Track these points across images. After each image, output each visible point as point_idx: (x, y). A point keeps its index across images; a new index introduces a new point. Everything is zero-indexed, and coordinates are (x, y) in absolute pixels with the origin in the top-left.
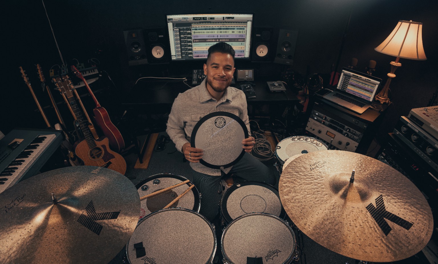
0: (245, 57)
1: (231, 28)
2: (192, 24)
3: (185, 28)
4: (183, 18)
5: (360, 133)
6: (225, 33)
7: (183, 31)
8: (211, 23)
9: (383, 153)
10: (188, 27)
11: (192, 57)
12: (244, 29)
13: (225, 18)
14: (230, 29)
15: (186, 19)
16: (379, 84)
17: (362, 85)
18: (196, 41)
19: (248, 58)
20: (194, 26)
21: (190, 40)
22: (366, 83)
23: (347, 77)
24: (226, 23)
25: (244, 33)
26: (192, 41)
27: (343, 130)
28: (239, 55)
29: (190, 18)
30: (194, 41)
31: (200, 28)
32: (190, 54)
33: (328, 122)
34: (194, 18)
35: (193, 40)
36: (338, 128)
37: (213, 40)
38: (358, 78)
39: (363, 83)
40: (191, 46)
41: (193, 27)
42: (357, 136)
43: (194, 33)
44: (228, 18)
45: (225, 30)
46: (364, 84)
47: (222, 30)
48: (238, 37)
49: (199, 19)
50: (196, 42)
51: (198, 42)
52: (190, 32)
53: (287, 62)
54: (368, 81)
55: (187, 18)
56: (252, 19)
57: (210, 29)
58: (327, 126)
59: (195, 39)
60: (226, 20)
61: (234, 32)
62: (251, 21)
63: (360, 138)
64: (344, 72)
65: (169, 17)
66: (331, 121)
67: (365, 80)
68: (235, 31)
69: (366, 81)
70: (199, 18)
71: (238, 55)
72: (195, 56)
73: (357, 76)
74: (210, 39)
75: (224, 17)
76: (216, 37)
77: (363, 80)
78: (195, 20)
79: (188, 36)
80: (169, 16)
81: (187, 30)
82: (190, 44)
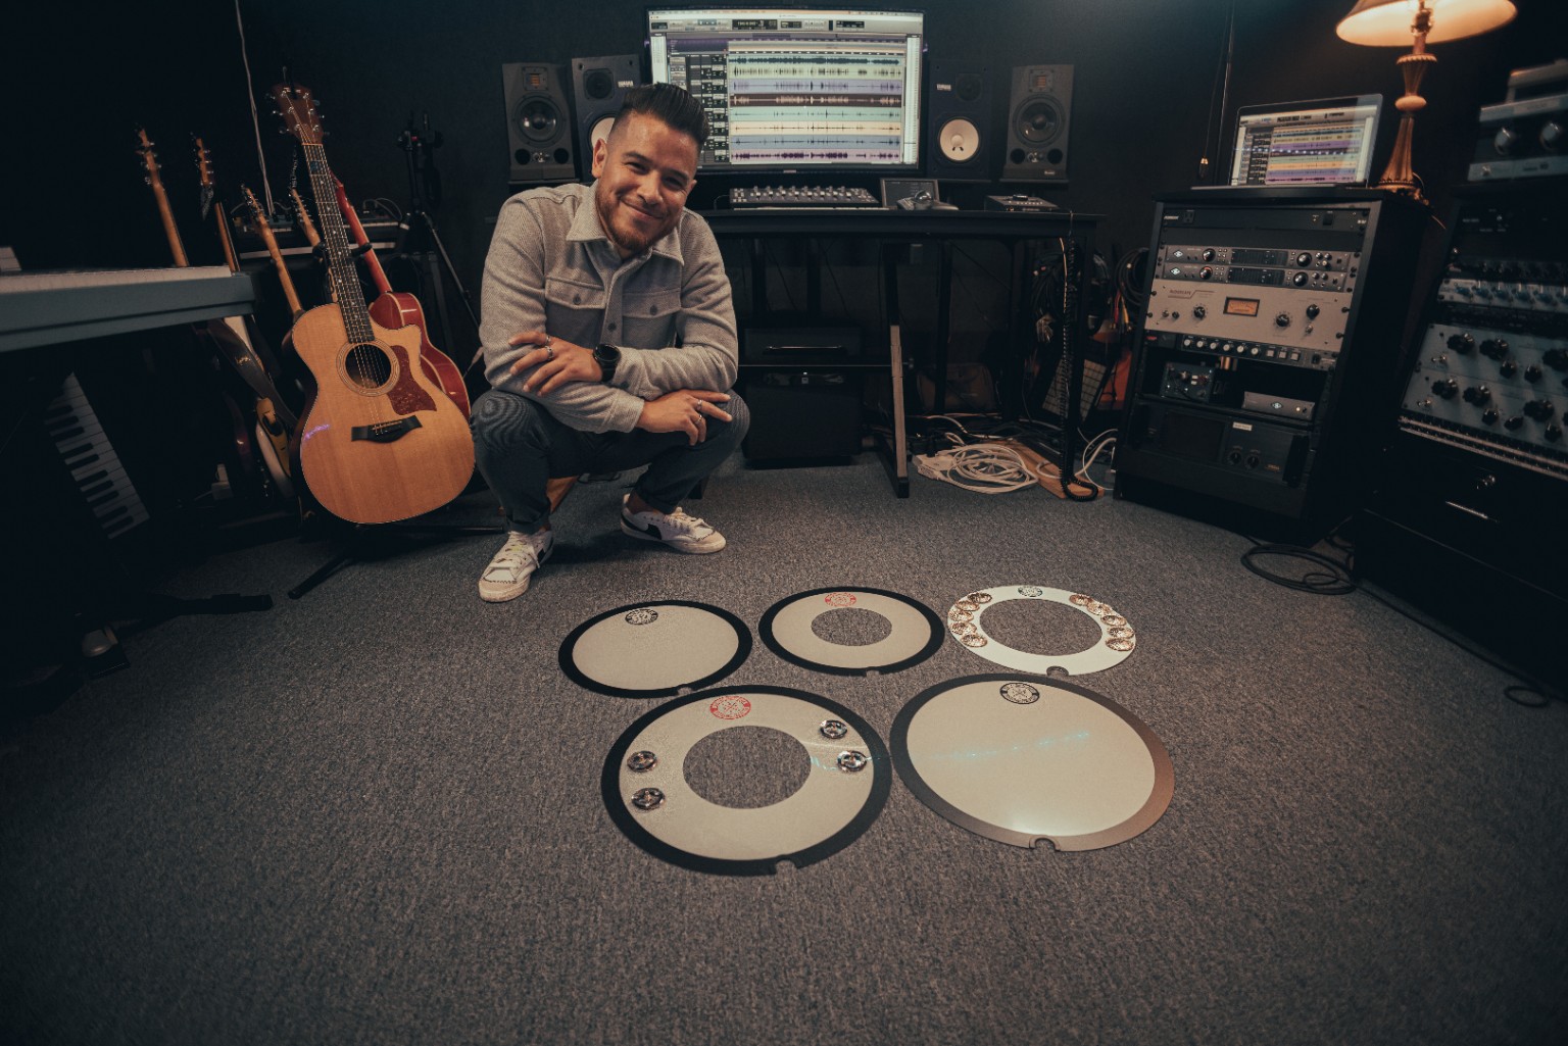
0: (903, 164)
1: (856, 57)
2: (730, 42)
3: (706, 54)
4: (699, 20)
6: (836, 76)
7: (698, 67)
8: (790, 39)
10: (717, 53)
11: (727, 159)
12: (896, 62)
13: (834, 24)
14: (853, 61)
15: (710, 24)
16: (1374, 113)
17: (1315, 141)
18: (742, 100)
19: (912, 165)
20: (735, 48)
21: (721, 96)
22: (1331, 127)
23: (1261, 134)
24: (839, 40)
25: (896, 77)
26: (729, 101)
27: (1285, 269)
28: (884, 156)
29: (724, 22)
30: (735, 100)
31: (755, 58)
32: (721, 146)
33: (1226, 263)
34: (735, 23)
35: (732, 97)
36: (1265, 269)
37: (798, 100)
38: (1300, 120)
39: (1318, 133)
40: (725, 119)
41: (732, 53)
42: (1339, 270)
43: (735, 72)
44: (846, 24)
45: (836, 66)
46: (1323, 133)
47: (827, 66)
48: (878, 91)
49: (753, 27)
50: (739, 104)
51: (746, 105)
52: (720, 68)
54: (1335, 118)
55: (715, 20)
56: (920, 31)
57: (786, 61)
58: (1222, 281)
59: (739, 96)
60: (838, 30)
61: (865, 72)
62: (918, 35)
63: (1352, 271)
64: (1246, 122)
65: (655, 17)
66: (1236, 258)
67: (1326, 121)
68: (870, 68)
69: (1329, 122)
70: (751, 23)
71: (881, 156)
72: (737, 156)
73: (1295, 118)
74: (786, 95)
75: (831, 22)
76: (808, 90)
77: (1318, 122)
78: (740, 27)
79: (716, 82)
80: (655, 12)
81: (713, 63)
82: (722, 111)
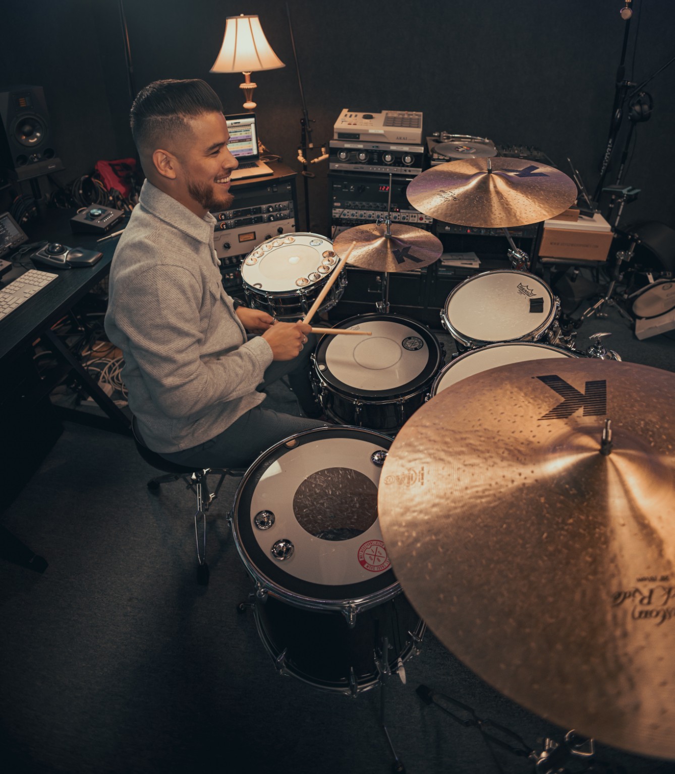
5: (287, 202)
9: (336, 204)
16: (254, 122)
22: (236, 129)
27: (263, 215)
33: (232, 219)
36: (253, 217)
42: (286, 210)
46: (233, 132)
53: (49, 167)
54: (236, 124)
58: (234, 228)
63: (291, 209)
66: (236, 215)
67: (232, 126)
69: (234, 127)
